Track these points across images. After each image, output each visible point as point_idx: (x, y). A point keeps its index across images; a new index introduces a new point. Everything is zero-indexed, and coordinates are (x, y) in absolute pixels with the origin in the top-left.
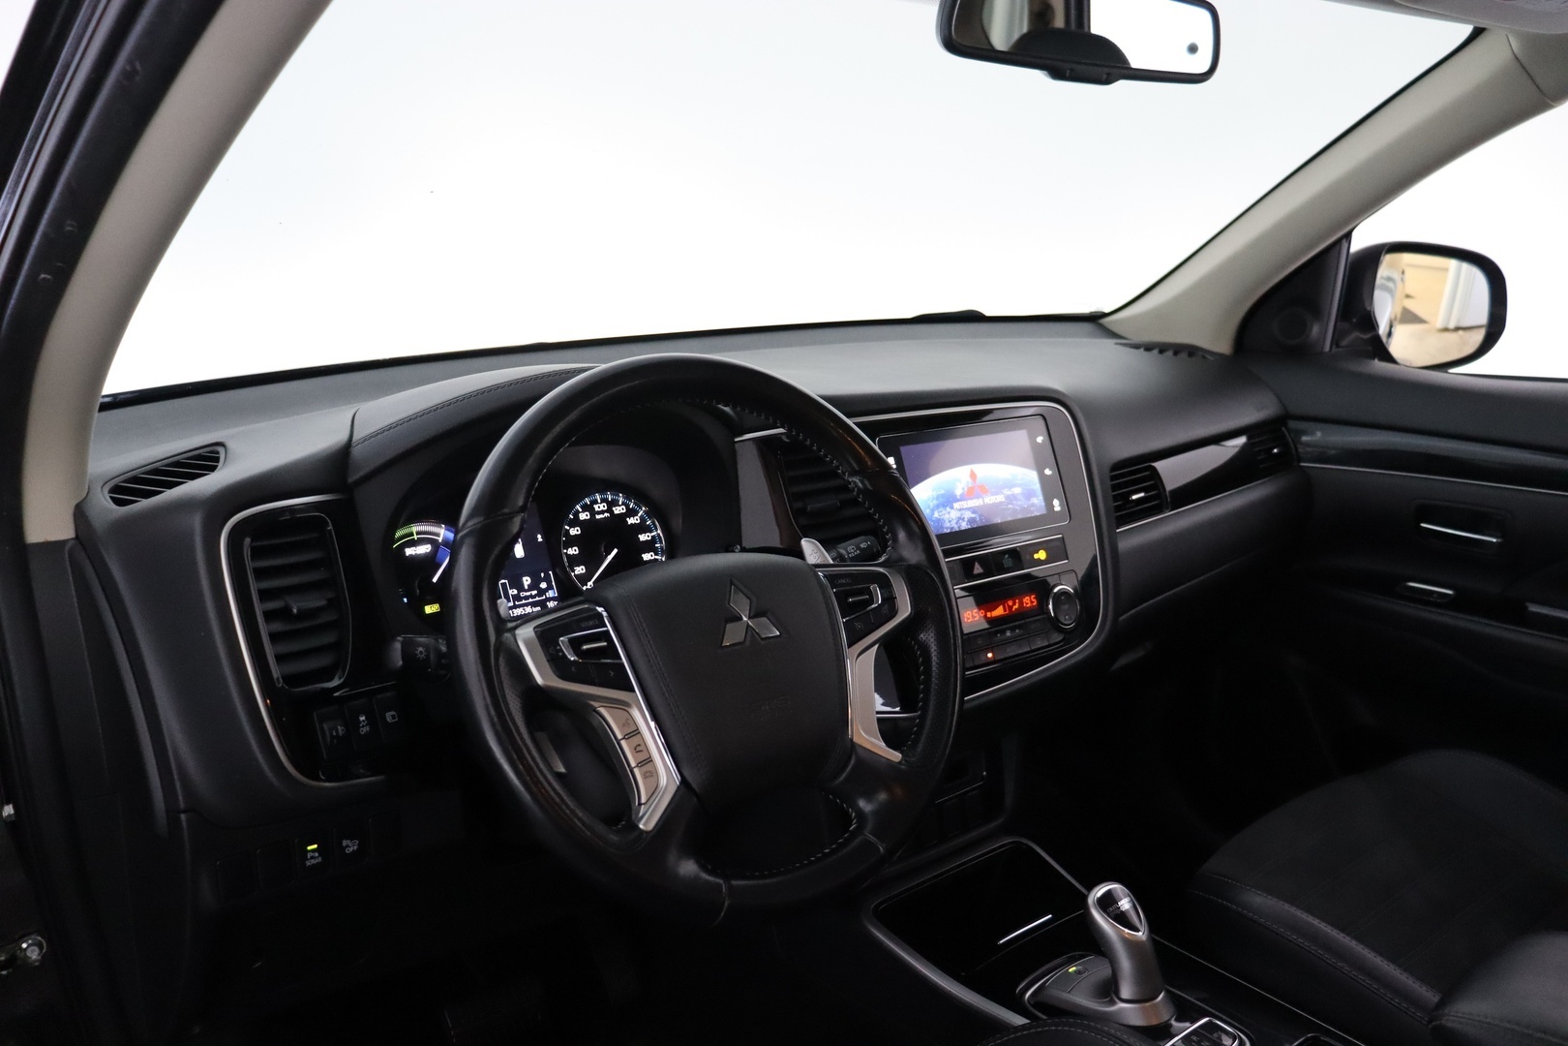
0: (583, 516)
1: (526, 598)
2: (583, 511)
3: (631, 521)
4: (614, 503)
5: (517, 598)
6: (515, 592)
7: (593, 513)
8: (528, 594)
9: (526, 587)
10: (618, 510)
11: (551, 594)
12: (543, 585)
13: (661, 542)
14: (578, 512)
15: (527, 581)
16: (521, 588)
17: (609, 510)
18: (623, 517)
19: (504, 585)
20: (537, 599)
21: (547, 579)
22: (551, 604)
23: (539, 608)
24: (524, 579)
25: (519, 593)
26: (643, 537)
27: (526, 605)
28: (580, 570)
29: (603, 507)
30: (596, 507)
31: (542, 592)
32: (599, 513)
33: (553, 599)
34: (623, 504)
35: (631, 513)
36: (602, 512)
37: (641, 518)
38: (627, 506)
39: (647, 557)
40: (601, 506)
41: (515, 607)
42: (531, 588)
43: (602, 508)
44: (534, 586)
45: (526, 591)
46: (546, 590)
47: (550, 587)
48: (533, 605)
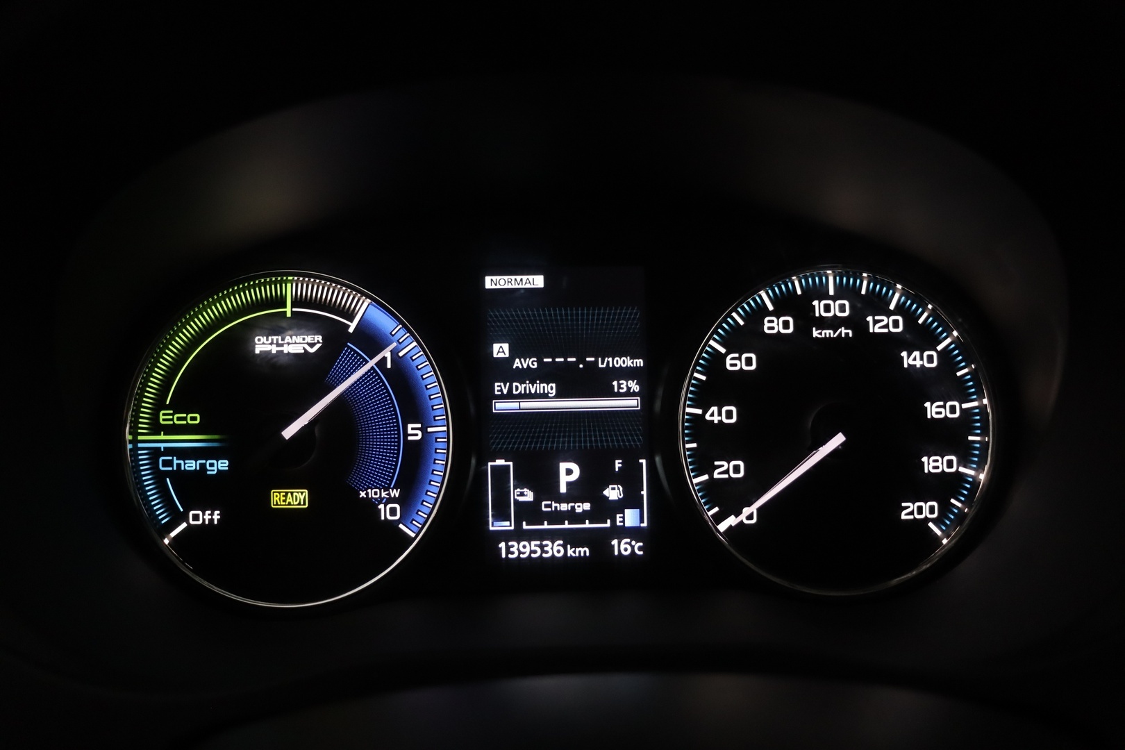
0: (774, 326)
1: (557, 517)
2: (777, 313)
3: (913, 360)
4: (878, 305)
5: (529, 512)
6: (529, 496)
7: (806, 319)
8: (564, 507)
9: (563, 489)
10: (879, 325)
11: (630, 518)
12: (613, 493)
13: (984, 432)
14: (762, 311)
15: (568, 473)
16: (548, 486)
17: (856, 321)
18: (892, 343)
19: (501, 473)
20: (587, 525)
21: (630, 481)
22: (623, 547)
23: (584, 551)
24: (563, 466)
25: (537, 500)
26: (934, 410)
27: (552, 535)
28: (729, 469)
29: (839, 308)
30: (819, 307)
31: (604, 509)
32: (822, 323)
33: (633, 533)
34: (900, 309)
35: (922, 338)
36: (835, 323)
37: (944, 355)
38: (910, 318)
39: (934, 464)
40: (835, 307)
41: (519, 535)
42: (576, 492)
43: (835, 310)
44: (587, 488)
45: (560, 499)
46: (620, 506)
47: (631, 500)
48: (572, 538)
